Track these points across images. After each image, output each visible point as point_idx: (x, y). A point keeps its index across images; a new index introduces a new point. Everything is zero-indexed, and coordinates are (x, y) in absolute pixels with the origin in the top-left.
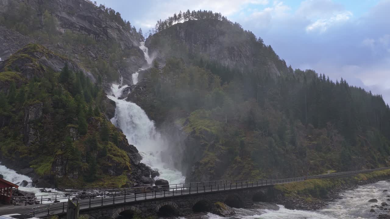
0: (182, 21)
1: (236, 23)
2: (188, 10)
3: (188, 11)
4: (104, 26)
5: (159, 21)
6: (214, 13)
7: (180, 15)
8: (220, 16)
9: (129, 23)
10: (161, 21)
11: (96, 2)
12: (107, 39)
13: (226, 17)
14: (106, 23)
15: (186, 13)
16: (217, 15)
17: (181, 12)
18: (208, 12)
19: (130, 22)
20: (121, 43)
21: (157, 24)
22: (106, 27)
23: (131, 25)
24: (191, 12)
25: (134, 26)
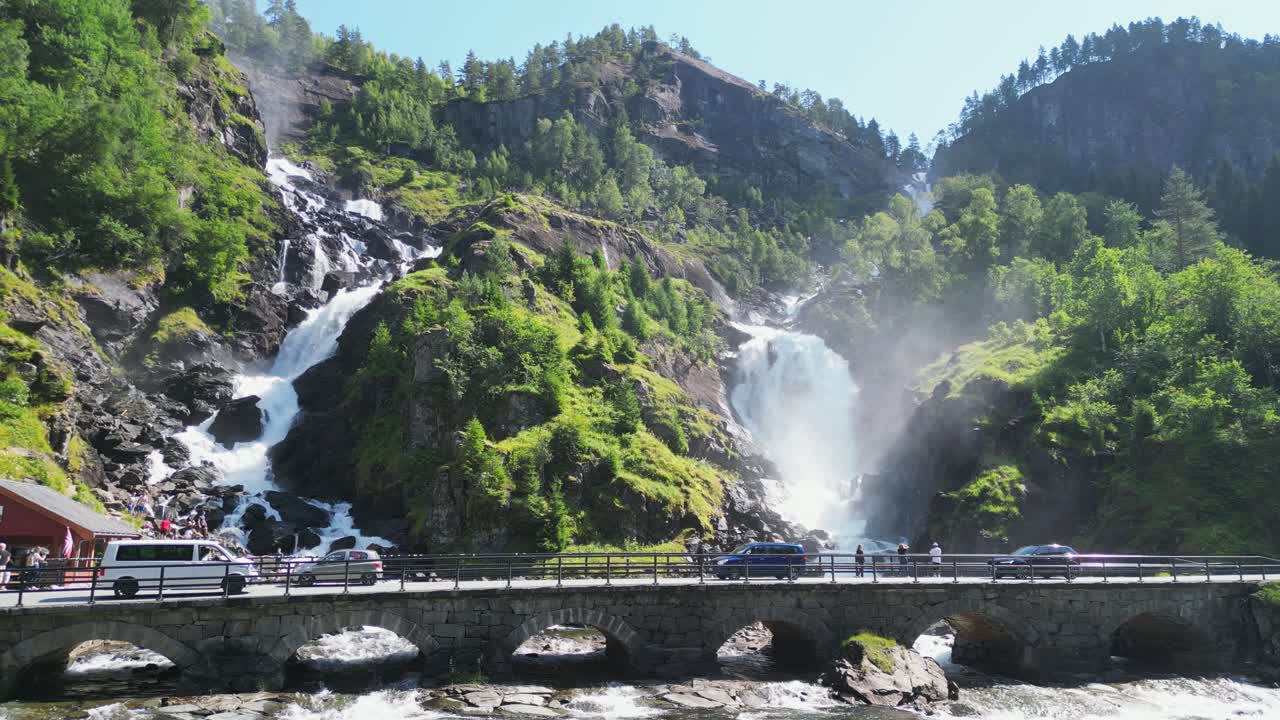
0: (1051, 77)
1: (1267, 37)
2: (1069, 36)
3: (1070, 39)
4: (785, 143)
5: (972, 96)
6: (1167, 21)
7: (1041, 61)
8: (1196, 25)
9: (874, 125)
10: (976, 96)
11: (763, 81)
12: (799, 177)
13: (1219, 25)
14: (793, 134)
15: (1062, 47)
16: (1182, 25)
17: (1042, 50)
18: (1144, 23)
19: (877, 121)
20: (842, 181)
21: (965, 109)
22: (794, 143)
23: (880, 129)
24: (1080, 41)
25: (891, 131)
